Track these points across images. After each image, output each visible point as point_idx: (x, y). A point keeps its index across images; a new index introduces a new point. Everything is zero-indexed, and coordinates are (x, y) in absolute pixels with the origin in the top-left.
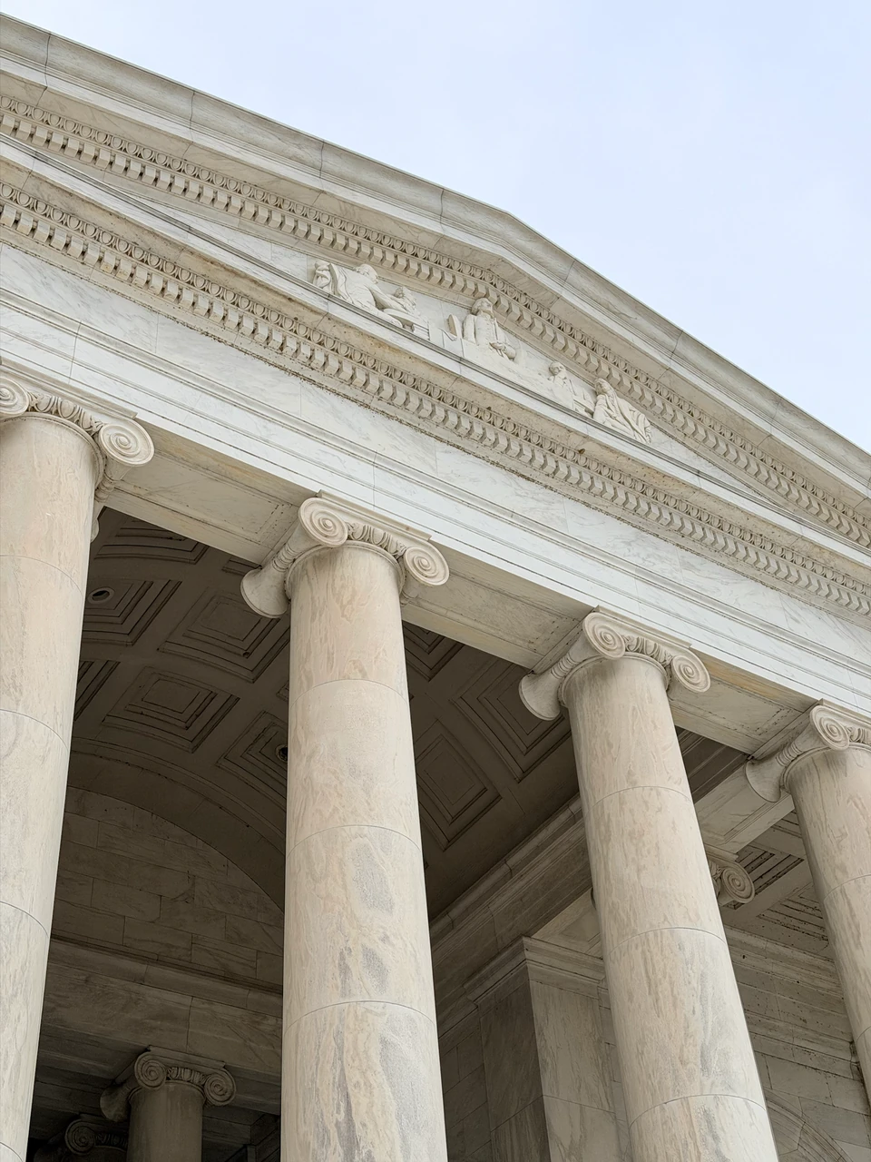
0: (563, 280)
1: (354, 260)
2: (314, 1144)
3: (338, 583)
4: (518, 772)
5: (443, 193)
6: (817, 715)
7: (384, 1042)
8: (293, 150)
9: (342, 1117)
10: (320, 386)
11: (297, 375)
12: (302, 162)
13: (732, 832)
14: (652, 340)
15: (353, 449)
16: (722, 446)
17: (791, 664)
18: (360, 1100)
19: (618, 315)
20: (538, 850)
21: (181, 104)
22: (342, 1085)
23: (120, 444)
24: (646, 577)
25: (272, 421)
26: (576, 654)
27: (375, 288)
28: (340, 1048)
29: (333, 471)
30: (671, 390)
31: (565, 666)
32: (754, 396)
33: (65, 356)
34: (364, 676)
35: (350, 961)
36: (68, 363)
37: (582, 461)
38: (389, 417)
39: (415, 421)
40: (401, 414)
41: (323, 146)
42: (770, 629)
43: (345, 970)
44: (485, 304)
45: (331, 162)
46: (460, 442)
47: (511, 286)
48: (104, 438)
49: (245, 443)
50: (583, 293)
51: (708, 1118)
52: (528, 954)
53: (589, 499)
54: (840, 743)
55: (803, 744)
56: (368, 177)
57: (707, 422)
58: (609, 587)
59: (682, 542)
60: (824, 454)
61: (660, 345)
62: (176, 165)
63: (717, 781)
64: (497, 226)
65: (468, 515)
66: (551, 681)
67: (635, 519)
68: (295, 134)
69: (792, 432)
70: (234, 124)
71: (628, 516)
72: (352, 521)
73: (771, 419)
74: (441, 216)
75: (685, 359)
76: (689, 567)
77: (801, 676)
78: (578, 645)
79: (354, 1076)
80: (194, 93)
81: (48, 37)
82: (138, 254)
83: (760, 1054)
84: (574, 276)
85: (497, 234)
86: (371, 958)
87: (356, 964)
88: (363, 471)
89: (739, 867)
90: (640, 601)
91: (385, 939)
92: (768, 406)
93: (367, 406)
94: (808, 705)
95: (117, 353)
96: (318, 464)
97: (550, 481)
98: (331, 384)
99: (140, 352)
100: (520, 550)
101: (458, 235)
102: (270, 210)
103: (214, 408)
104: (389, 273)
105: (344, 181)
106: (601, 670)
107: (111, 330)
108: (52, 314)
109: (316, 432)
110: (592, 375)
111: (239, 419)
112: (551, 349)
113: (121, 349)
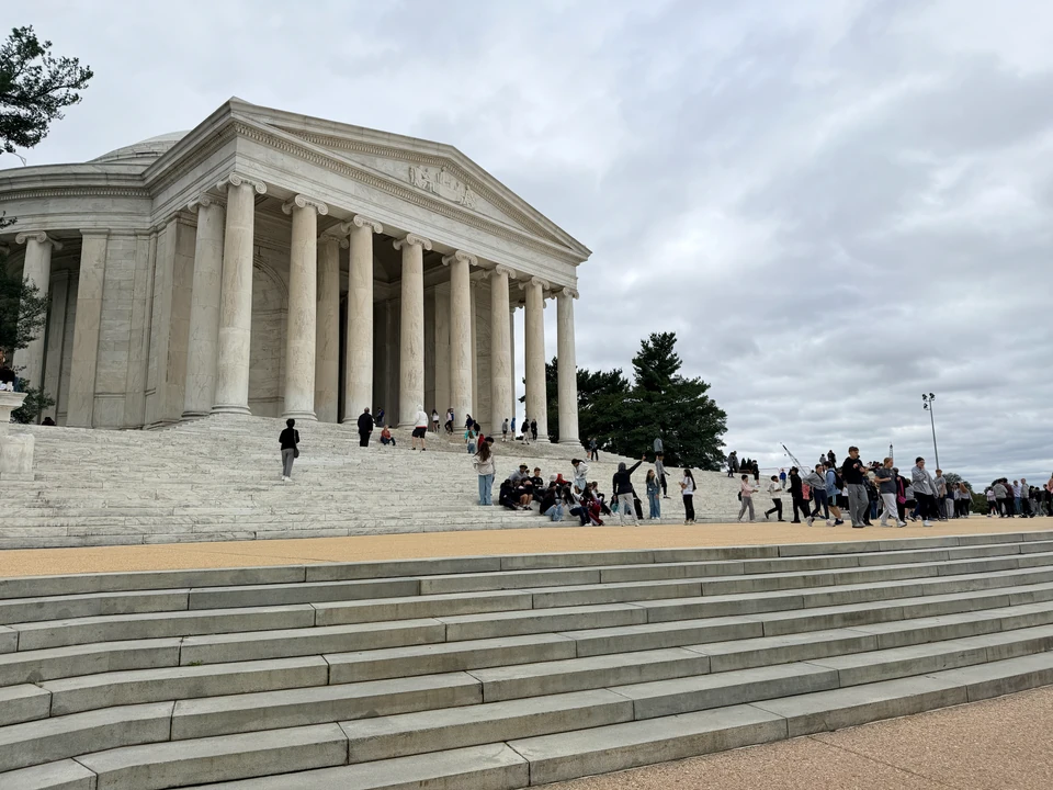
1: (418, 162)
2: (406, 350)
3: (412, 251)
6: (497, 266)
7: (417, 337)
9: (411, 347)
10: (411, 203)
11: (406, 201)
14: (480, 175)
15: (416, 220)
17: (495, 256)
21: (386, 136)
22: (411, 343)
23: (378, 228)
24: (470, 240)
25: (402, 216)
26: (453, 257)
27: (423, 173)
28: (411, 337)
29: (412, 226)
31: (451, 258)
37: (460, 213)
38: (423, 208)
39: (428, 208)
44: (445, 169)
45: (416, 142)
46: (436, 212)
47: (452, 163)
48: (375, 227)
49: (399, 223)
52: (435, 289)
53: (460, 221)
54: (500, 272)
55: (493, 271)
58: (462, 244)
59: (478, 228)
60: (514, 201)
64: (450, 149)
65: (435, 231)
66: (448, 259)
69: (508, 196)
71: (468, 224)
72: (415, 238)
73: (503, 192)
74: (438, 150)
75: (486, 179)
77: (497, 259)
79: (412, 341)
81: (363, 128)
85: (449, 151)
87: (413, 325)
88: (418, 225)
90: (467, 246)
91: (418, 321)
97: (453, 218)
98: (413, 203)
100: (445, 238)
101: (441, 154)
102: (402, 155)
103: (392, 215)
104: (425, 164)
105: (418, 146)
106: (457, 262)
107: (375, 200)
108: (364, 200)
109: (410, 217)
110: (466, 183)
111: (397, 217)
112: (458, 178)
113: (376, 205)
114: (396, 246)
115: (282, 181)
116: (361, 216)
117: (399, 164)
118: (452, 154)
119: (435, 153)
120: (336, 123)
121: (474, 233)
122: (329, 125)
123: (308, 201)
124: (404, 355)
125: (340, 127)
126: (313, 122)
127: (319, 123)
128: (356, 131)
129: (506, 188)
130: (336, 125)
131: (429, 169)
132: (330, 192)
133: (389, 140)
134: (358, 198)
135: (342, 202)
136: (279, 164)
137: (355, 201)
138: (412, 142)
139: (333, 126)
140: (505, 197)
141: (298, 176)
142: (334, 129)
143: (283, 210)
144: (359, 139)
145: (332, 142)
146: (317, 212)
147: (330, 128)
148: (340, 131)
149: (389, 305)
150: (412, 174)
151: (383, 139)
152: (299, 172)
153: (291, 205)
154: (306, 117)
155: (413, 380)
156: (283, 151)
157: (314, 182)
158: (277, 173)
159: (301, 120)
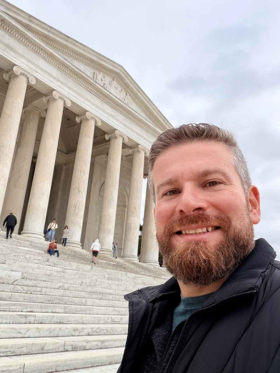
0: (127, 77)
1: (100, 71)
2: (75, 188)
3: (88, 124)
4: (101, 135)
5: (114, 62)
6: (139, 146)
7: (83, 180)
8: (96, 55)
9: (78, 187)
10: (92, 93)
11: (89, 91)
12: (97, 57)
13: (125, 153)
14: (136, 88)
15: (94, 104)
16: (140, 105)
17: (138, 139)
18: (80, 186)
19: (132, 84)
20: (101, 146)
21: (83, 47)
22: (79, 184)
23: (68, 103)
24: (125, 125)
25: (85, 99)
26: (113, 134)
27: (102, 77)
28: (79, 180)
29: (91, 108)
30: (136, 95)
31: (111, 135)
32: (147, 99)
33: (63, 89)
34: (89, 138)
35: (82, 171)
36: (63, 90)
37: (121, 107)
38: (99, 98)
39: (102, 99)
40: (101, 98)
41: (100, 55)
42: (138, 134)
43: (81, 172)
44: (115, 79)
45: (101, 57)
46: (107, 103)
47: (120, 77)
48: (66, 102)
49: (82, 103)
50: (129, 80)
51: (112, 191)
52: (95, 159)
53: (121, 113)
54: (140, 150)
55: (136, 149)
56: (105, 59)
57: (140, 101)
58: (120, 126)
59: (131, 120)
60: (153, 108)
61: (137, 89)
62: (80, 56)
63: (125, 148)
64: (120, 68)
65: (105, 115)
66: (109, 136)
67: (126, 116)
68: (97, 53)
69: (150, 105)
70: (89, 51)
71: (125, 116)
72: (92, 115)
73: (148, 102)
74: (113, 66)
75: (139, 92)
76: (131, 124)
77: (139, 141)
78: (114, 133)
79: (80, 183)
80: (85, 46)
81: (68, 37)
82: (74, 73)
83: (120, 176)
84: (128, 77)
85: (120, 69)
86: (84, 172)
87: (82, 172)
88: (94, 108)
89: (125, 157)
90: (123, 129)
91: (85, 170)
92: (148, 100)
93: (97, 97)
94: (139, 144)
95: (69, 89)
96: (89, 106)
97: (117, 110)
98: (93, 93)
99: (71, 89)
100: (110, 120)
101: (114, 69)
102: (91, 63)
103: (79, 97)
104: (104, 73)
105: (101, 60)
106: (116, 137)
107: (69, 85)
108: (62, 83)
109: (90, 102)
110: (127, 92)
111: (81, 99)
112: (122, 87)
113: (69, 88)
114: (78, 120)
115: (6, 53)
116: (58, 92)
117: (88, 68)
118: (121, 71)
119: (111, 67)
120: (51, 27)
121: (128, 122)
122: (47, 27)
123: (23, 72)
124: (73, 192)
125: (53, 31)
126: (35, 21)
127: (39, 23)
128: (64, 37)
129: (150, 100)
130: (51, 29)
131: (106, 77)
132: (39, 71)
133: (84, 50)
134: (58, 80)
135: (47, 80)
136: (6, 41)
137: (55, 82)
138: (98, 56)
139: (49, 29)
140: (148, 105)
141: (19, 54)
142: (49, 31)
143: (4, 76)
144: (65, 43)
145: (46, 39)
146: (28, 82)
147: (46, 30)
148: (53, 33)
149: (64, 168)
150: (95, 76)
151: (80, 48)
152: (20, 51)
153: (10, 73)
154: (31, 16)
155: (77, 211)
156: (10, 34)
157: (29, 61)
158: (4, 47)
159: (27, 17)
